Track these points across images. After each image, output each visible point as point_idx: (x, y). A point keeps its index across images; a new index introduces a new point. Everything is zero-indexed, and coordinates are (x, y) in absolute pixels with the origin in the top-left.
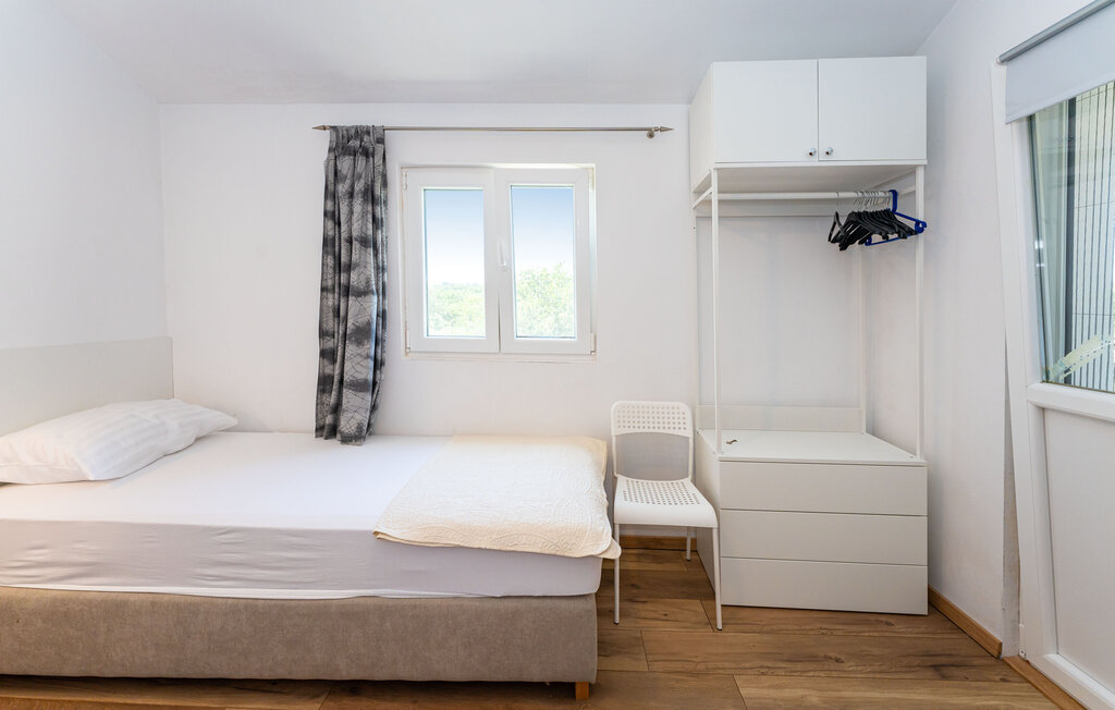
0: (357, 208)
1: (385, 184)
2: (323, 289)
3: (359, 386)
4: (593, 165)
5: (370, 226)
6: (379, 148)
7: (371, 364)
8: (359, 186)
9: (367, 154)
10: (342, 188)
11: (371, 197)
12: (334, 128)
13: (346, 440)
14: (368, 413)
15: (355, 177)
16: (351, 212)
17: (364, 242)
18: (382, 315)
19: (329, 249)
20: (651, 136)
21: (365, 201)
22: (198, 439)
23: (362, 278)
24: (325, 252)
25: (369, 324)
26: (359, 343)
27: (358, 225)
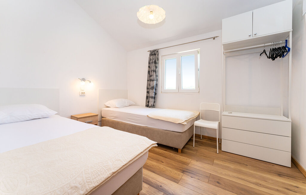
0: (153, 65)
1: (158, 60)
2: (148, 80)
3: (152, 97)
4: (200, 49)
5: (155, 68)
6: (157, 53)
7: (154, 94)
8: (154, 61)
9: (155, 54)
10: (151, 62)
11: (155, 63)
12: (150, 51)
13: (150, 107)
14: (153, 103)
15: (153, 59)
16: (152, 66)
17: (154, 71)
18: (157, 85)
19: (149, 73)
20: (214, 39)
21: (154, 63)
22: (130, 106)
23: (153, 78)
24: (148, 74)
25: (154, 86)
26: (152, 90)
27: (153, 68)
